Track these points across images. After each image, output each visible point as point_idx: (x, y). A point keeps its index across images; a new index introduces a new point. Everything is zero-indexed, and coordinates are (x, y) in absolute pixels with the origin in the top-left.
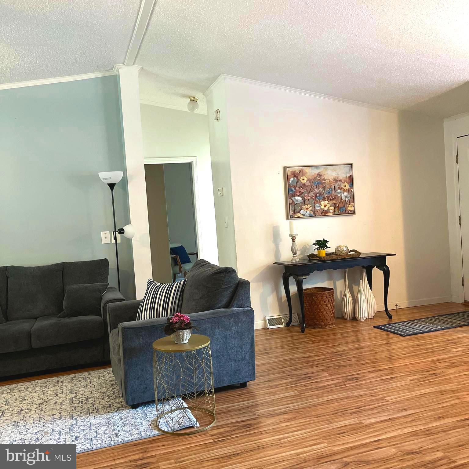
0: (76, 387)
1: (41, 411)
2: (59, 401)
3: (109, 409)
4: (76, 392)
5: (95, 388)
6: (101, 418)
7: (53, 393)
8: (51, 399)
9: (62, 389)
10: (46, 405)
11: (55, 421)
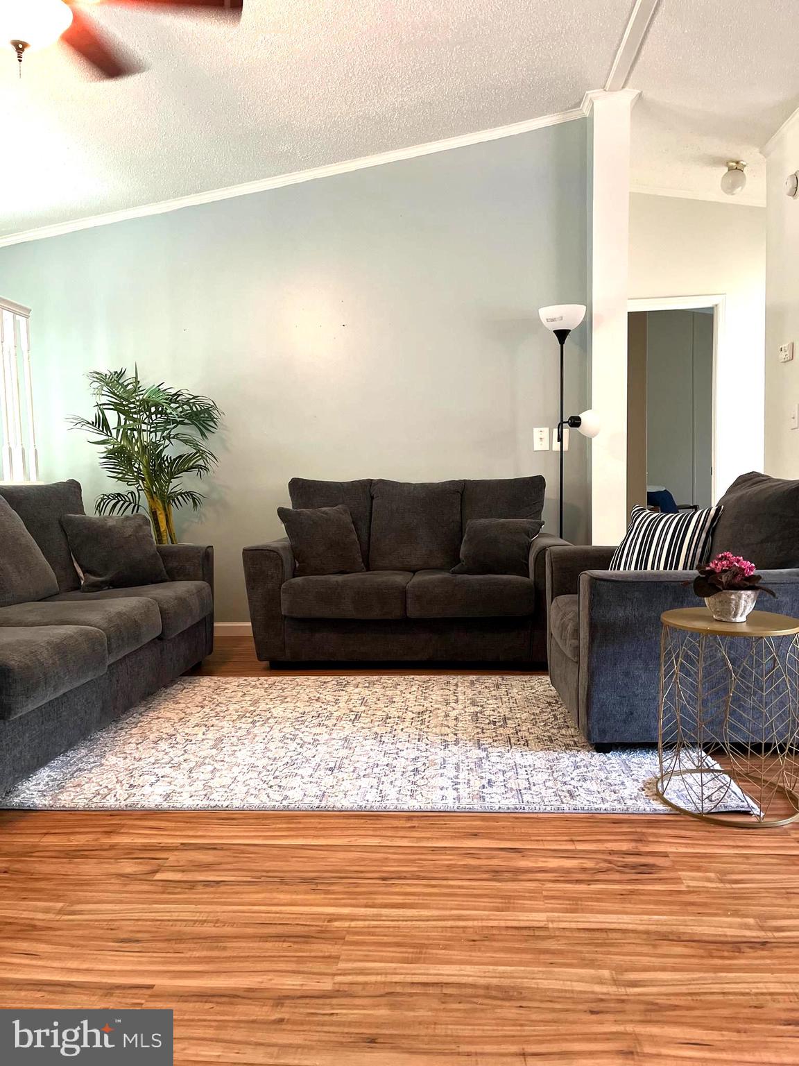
0: (482, 696)
1: (421, 724)
2: (453, 714)
3: (549, 743)
4: (482, 704)
5: (516, 703)
6: (536, 758)
7: (442, 700)
8: (439, 709)
9: (456, 696)
10: (429, 717)
11: (446, 746)
